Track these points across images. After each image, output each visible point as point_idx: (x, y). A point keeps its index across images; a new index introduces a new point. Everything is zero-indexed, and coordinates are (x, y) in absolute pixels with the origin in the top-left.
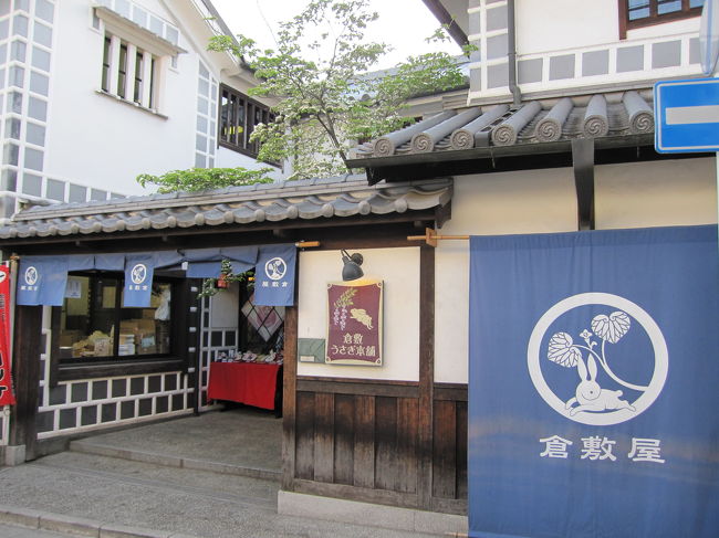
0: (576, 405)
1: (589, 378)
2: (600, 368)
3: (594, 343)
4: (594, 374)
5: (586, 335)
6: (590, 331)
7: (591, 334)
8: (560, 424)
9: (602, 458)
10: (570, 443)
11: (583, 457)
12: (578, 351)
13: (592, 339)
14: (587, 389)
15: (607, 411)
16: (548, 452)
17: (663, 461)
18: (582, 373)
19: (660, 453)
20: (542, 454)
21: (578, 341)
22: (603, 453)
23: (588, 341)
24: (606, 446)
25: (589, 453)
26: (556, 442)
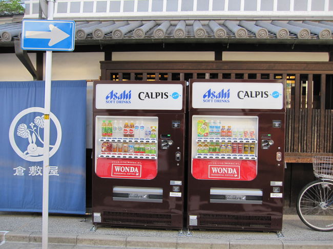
0: (27, 153)
1: (32, 143)
2: (37, 138)
3: (35, 128)
4: (34, 141)
5: (32, 125)
6: (34, 123)
7: (34, 124)
8: (21, 161)
9: (37, 174)
10: (25, 169)
11: (29, 175)
12: (29, 132)
13: (34, 126)
14: (32, 147)
15: (39, 156)
16: (17, 173)
17: (58, 175)
18: (30, 141)
19: (58, 172)
20: (15, 174)
21: (29, 127)
22: (37, 173)
23: (32, 127)
24: (39, 170)
25: (32, 173)
26: (20, 169)
